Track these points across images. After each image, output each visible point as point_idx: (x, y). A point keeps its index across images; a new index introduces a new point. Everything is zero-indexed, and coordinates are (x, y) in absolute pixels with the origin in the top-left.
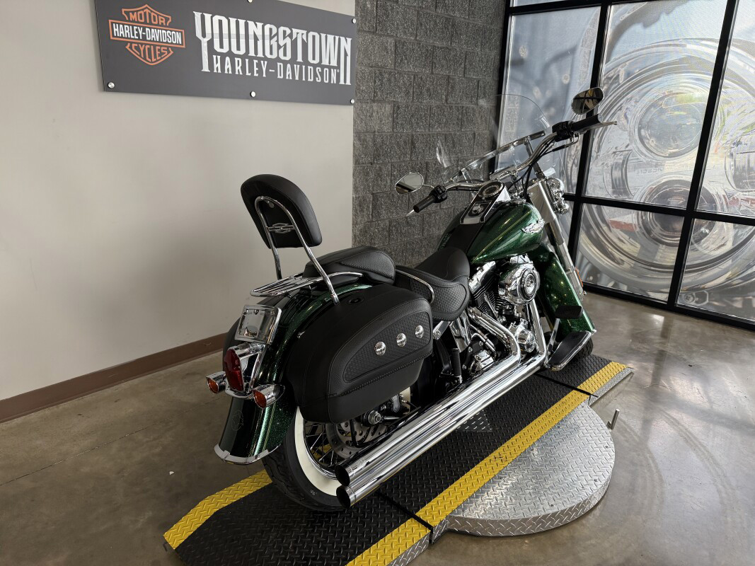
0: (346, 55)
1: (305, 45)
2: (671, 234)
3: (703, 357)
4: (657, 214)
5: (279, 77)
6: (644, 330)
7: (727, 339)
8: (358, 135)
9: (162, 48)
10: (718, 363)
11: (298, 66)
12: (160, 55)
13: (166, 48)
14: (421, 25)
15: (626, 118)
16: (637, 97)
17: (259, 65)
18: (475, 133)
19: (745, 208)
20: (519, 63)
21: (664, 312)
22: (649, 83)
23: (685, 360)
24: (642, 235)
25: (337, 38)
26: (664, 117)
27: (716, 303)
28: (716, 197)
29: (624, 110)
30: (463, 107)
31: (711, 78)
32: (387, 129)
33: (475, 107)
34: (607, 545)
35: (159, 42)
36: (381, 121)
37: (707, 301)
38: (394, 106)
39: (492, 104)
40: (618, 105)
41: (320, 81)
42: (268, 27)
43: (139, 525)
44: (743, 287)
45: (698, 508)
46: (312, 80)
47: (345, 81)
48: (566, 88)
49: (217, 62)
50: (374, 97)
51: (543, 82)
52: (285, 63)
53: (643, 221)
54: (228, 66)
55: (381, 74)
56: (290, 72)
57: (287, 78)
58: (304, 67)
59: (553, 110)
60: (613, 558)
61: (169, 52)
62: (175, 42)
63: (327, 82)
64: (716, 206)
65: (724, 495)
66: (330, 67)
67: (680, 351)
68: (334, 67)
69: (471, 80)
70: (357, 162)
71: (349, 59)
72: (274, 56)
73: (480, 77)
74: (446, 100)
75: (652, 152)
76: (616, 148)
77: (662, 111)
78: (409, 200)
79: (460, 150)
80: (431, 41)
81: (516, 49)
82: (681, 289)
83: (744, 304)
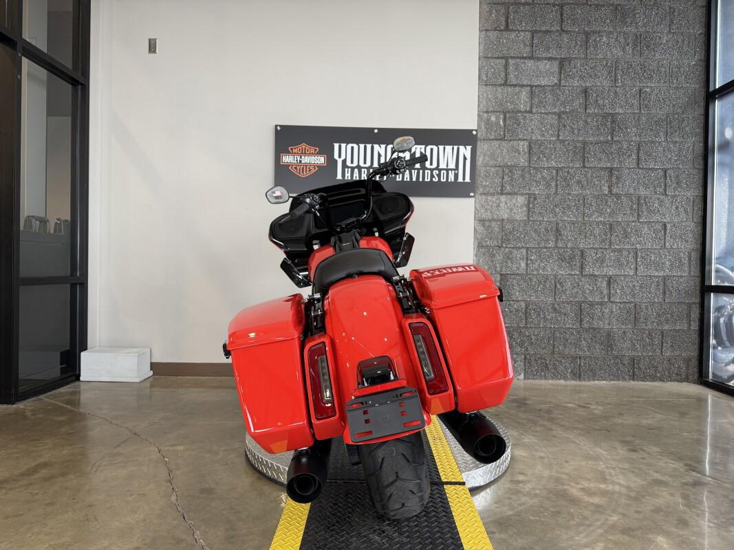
0: (465, 159)
5: (398, 179)
8: (481, 221)
9: (311, 167)
11: (416, 171)
12: (310, 170)
13: (313, 167)
14: (564, 126)
18: (665, 226)
20: (725, 146)
25: (456, 147)
32: (520, 215)
33: (662, 197)
35: (310, 163)
36: (511, 211)
38: (529, 198)
39: (693, 192)
41: (437, 180)
42: (390, 147)
47: (464, 178)
49: (348, 173)
50: (502, 190)
54: (356, 175)
55: (511, 172)
56: (408, 176)
57: (405, 180)
58: (421, 171)
61: (315, 169)
62: (319, 163)
63: (445, 180)
66: (447, 170)
68: (451, 170)
69: (651, 169)
70: (480, 245)
71: (468, 162)
73: (668, 166)
74: (610, 191)
78: (556, 286)
79: (639, 242)
80: (581, 139)
81: (722, 133)
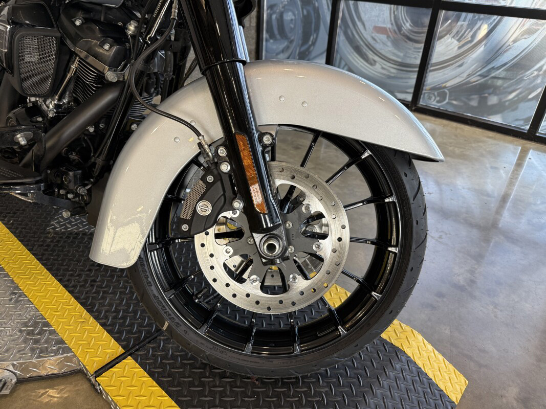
2: (419, 30)
4: (408, 8)
7: (456, 136)
27: (455, 102)
37: (447, 100)
44: (480, 84)
53: (395, 16)
82: (424, 88)
83: (479, 102)
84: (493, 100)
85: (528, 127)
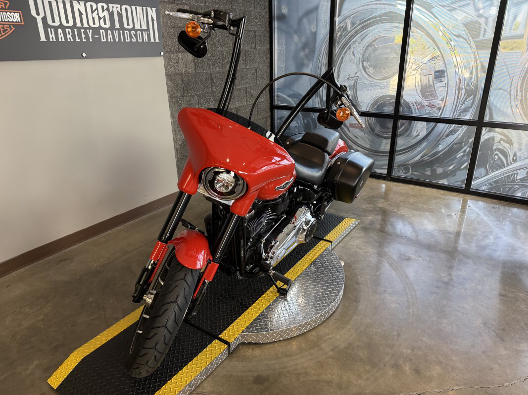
1: (120, 15)
2: (386, 131)
3: (406, 209)
4: (377, 118)
5: (103, 40)
6: (371, 195)
7: (421, 196)
8: (169, 76)
9: (5, 26)
10: (414, 212)
11: (117, 31)
12: (3, 32)
13: (8, 26)
15: (354, 54)
16: (360, 40)
17: (86, 33)
18: (256, 70)
19: (429, 111)
20: (282, 17)
21: (385, 182)
22: (367, 30)
23: (394, 212)
24: (368, 133)
25: (144, 8)
26: (377, 53)
27: (416, 173)
28: (411, 105)
29: (352, 49)
30: (246, 51)
31: (402, 26)
32: (191, 70)
33: (255, 50)
34: (338, 337)
35: (2, 21)
37: (411, 172)
39: (266, 47)
40: (348, 46)
41: (135, 41)
42: (88, 4)
43: (29, 372)
44: (431, 161)
45: (394, 306)
46: (129, 41)
48: (315, 35)
49: (52, 34)
50: (179, 49)
51: (299, 31)
52: (106, 30)
53: (369, 123)
54: (61, 36)
56: (111, 36)
57: (109, 41)
58: (121, 31)
59: (307, 50)
60: (341, 344)
61: (11, 29)
62: (15, 21)
63: (141, 41)
64: (412, 111)
65: (409, 296)
66: (142, 30)
67: (392, 206)
68: (145, 30)
69: (250, 31)
70: (171, 97)
71: (155, 23)
72: (97, 25)
73: (256, 29)
75: (371, 77)
76: (349, 75)
77: (375, 50)
79: (247, 82)
80: (217, 6)
81: (279, 8)
82: (395, 165)
83: (432, 172)
84: (440, 171)
85: (464, 185)
